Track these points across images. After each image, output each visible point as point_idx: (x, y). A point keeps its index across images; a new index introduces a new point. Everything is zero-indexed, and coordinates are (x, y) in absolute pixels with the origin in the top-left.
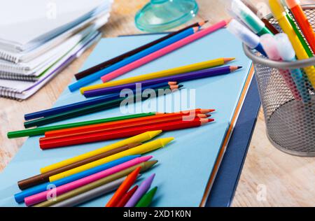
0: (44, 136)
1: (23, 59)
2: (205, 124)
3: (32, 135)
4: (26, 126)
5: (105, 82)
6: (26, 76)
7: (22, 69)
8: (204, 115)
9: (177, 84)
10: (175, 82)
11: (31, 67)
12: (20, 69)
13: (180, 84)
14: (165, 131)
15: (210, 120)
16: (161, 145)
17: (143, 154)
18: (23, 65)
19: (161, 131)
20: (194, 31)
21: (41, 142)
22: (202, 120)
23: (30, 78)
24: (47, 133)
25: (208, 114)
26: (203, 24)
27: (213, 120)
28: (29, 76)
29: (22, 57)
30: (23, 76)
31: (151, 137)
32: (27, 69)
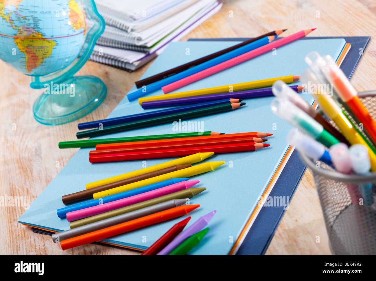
0: (94, 149)
1: (135, 28)
2: (260, 149)
3: (83, 146)
4: (79, 136)
5: (166, 93)
6: (138, 46)
7: (134, 39)
8: (260, 139)
9: (240, 101)
10: (238, 100)
11: (143, 37)
12: (132, 38)
13: (243, 101)
14: (218, 153)
15: (266, 146)
16: (210, 168)
17: (190, 177)
18: (136, 35)
19: (213, 153)
20: (270, 41)
21: (91, 155)
22: (257, 144)
23: (142, 49)
24: (98, 146)
25: (264, 138)
26: (280, 33)
27: (269, 145)
28: (140, 47)
29: (134, 26)
30: (135, 46)
31: (202, 159)
32: (139, 39)
